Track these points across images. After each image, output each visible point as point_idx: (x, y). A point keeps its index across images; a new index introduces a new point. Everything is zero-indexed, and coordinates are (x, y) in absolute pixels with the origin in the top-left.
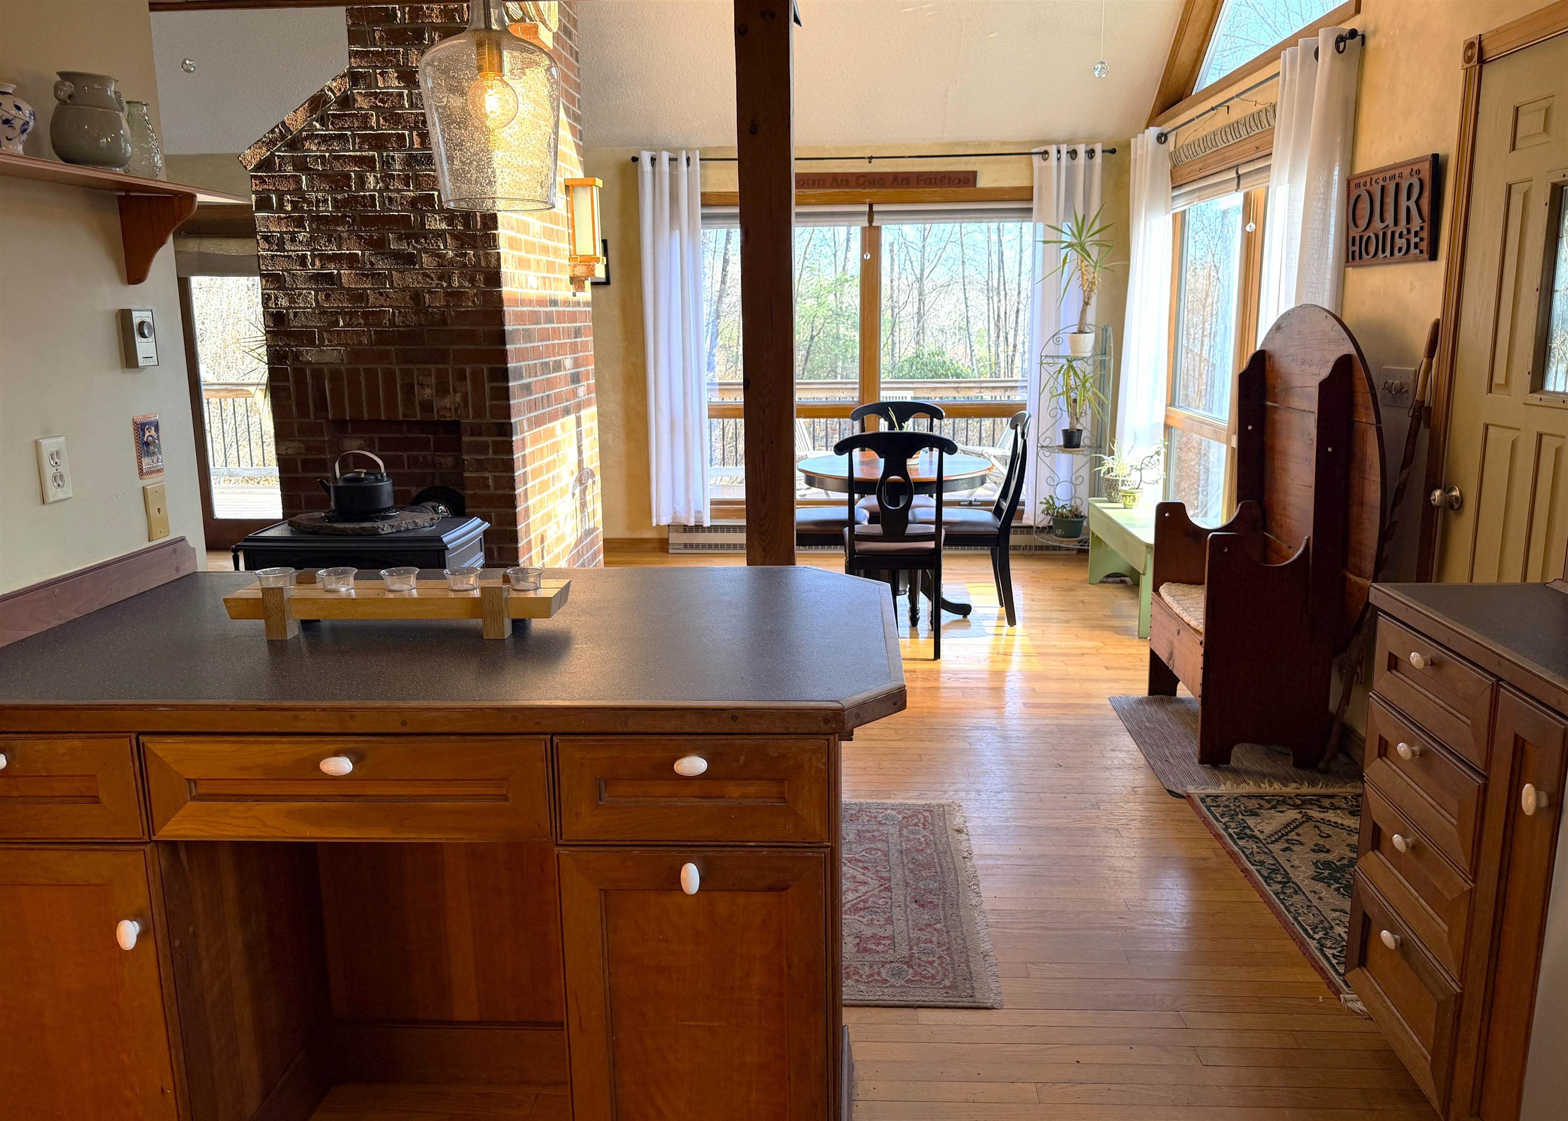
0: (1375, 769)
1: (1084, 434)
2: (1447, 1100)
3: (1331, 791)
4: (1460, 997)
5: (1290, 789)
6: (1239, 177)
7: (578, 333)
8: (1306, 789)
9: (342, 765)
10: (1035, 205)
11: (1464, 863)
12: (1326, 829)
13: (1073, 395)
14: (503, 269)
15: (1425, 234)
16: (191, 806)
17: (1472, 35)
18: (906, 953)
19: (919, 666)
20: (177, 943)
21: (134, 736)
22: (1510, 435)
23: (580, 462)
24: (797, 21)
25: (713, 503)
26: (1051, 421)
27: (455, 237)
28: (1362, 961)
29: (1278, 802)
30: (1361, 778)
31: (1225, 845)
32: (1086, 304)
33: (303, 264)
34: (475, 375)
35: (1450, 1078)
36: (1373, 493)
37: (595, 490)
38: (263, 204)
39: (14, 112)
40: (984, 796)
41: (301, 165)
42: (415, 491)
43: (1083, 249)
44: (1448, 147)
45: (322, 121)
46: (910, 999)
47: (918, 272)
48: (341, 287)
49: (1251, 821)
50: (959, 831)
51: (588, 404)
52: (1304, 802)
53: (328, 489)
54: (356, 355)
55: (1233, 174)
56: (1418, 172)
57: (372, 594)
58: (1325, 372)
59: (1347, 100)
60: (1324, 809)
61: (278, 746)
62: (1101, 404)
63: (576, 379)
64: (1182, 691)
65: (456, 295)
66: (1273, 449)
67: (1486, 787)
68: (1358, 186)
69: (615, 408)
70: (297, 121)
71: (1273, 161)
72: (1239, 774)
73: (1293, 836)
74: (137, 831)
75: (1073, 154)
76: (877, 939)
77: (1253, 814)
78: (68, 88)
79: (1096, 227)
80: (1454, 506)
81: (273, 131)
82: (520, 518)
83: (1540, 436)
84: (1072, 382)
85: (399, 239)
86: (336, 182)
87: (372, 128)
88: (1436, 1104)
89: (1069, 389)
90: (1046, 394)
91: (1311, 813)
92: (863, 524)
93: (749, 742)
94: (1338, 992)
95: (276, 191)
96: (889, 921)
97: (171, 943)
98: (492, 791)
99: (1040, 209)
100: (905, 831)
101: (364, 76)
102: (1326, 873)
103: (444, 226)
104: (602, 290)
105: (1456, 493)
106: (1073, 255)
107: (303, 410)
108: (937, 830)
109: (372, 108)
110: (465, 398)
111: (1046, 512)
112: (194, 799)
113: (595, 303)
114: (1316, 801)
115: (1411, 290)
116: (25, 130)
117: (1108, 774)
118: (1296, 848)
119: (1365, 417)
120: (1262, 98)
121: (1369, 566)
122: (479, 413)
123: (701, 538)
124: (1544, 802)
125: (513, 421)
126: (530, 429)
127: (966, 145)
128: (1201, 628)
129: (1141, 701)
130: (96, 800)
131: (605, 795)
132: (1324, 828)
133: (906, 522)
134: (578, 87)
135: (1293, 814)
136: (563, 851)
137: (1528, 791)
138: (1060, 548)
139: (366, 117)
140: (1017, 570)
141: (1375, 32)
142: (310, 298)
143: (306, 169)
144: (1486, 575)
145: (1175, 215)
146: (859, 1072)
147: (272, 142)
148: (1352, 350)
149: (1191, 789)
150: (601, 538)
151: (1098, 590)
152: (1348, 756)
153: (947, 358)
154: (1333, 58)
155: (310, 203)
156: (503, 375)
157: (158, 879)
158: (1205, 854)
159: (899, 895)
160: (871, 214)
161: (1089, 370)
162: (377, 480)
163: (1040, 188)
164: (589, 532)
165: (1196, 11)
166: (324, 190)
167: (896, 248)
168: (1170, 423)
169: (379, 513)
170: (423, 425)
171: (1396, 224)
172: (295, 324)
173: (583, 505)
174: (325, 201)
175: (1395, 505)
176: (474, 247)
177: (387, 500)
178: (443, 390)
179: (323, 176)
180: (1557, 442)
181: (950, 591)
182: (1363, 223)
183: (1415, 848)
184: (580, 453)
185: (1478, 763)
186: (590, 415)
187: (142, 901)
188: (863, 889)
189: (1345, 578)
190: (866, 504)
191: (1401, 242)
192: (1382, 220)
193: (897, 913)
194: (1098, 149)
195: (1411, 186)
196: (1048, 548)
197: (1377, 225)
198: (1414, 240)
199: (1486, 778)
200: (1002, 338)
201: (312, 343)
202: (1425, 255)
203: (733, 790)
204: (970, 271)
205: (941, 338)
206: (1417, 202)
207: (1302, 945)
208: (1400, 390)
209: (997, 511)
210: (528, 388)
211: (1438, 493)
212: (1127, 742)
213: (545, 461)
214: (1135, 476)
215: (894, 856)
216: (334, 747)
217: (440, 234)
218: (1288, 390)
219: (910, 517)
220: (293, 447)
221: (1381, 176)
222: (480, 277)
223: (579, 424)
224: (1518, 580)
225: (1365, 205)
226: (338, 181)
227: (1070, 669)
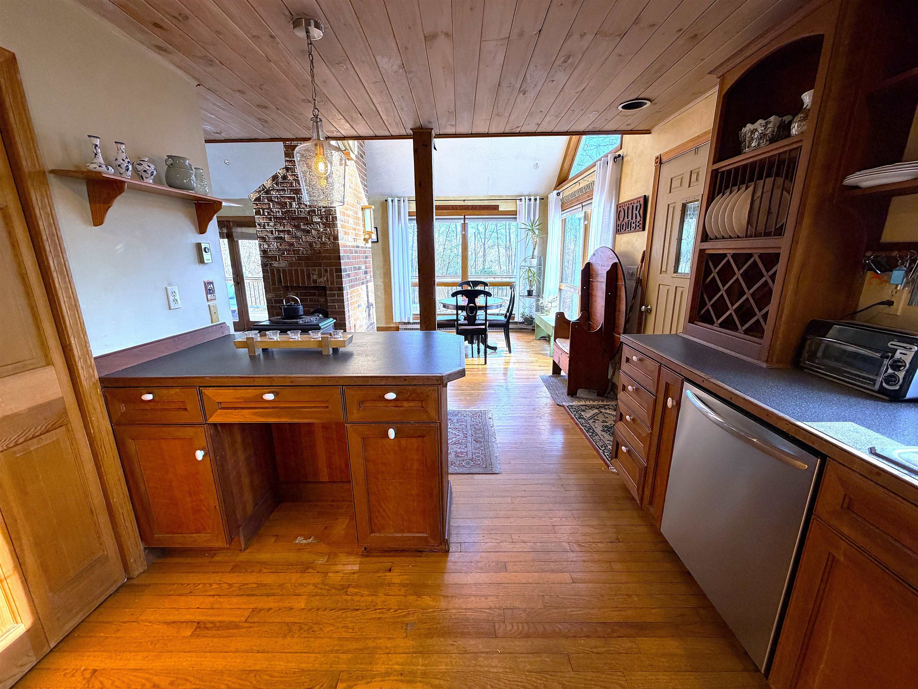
0: (621, 395)
1: (534, 292)
2: (642, 499)
3: (608, 403)
4: (646, 467)
5: (596, 403)
6: (583, 206)
7: (366, 257)
8: (600, 403)
9: (270, 397)
10: (518, 216)
11: (649, 424)
12: (607, 415)
13: (530, 279)
14: (339, 235)
15: (641, 222)
16: (220, 411)
17: (657, 154)
18: (471, 457)
19: (480, 367)
20: (218, 458)
21: (198, 387)
22: (667, 287)
23: (368, 301)
24: (435, 148)
25: (413, 315)
26: (524, 287)
27: (323, 224)
28: (616, 457)
29: (592, 407)
30: (617, 399)
31: (574, 420)
32: (534, 249)
33: (272, 233)
34: (331, 271)
35: (643, 492)
36: (623, 307)
37: (373, 311)
38: (258, 213)
39: (148, 168)
40: (499, 407)
41: (270, 199)
42: (312, 310)
43: (533, 231)
44: (649, 193)
45: (277, 184)
46: (472, 471)
47: (483, 242)
48: (285, 241)
49: (583, 413)
50: (490, 418)
51: (371, 281)
52: (600, 407)
53: (281, 309)
54: (291, 264)
55: (581, 205)
56: (639, 201)
57: (285, 339)
58: (609, 268)
59: (617, 179)
60: (606, 409)
61: (248, 390)
62: (539, 282)
63: (366, 273)
64: (563, 373)
65: (324, 244)
66: (592, 294)
67: (656, 399)
68: (620, 207)
69: (380, 283)
70: (268, 184)
71: (593, 201)
72: (580, 399)
73: (596, 418)
74: (201, 420)
75: (530, 200)
76: (462, 453)
77: (584, 411)
78: (170, 161)
79: (537, 224)
80: (649, 311)
81: (260, 188)
82: (347, 319)
83: (676, 287)
84: (530, 275)
85: (304, 225)
86: (282, 205)
87: (294, 187)
88: (638, 502)
89: (529, 277)
90: (522, 278)
91: (602, 410)
92: (462, 321)
93: (410, 388)
94: (608, 466)
95: (262, 208)
96: (466, 447)
97: (216, 458)
98: (324, 405)
99: (519, 218)
100: (472, 419)
101: (291, 169)
102: (606, 429)
103: (319, 220)
104: (376, 244)
105: (649, 307)
106: (530, 233)
107: (274, 283)
108: (483, 418)
109: (293, 180)
110: (327, 278)
111: (522, 317)
112: (220, 409)
113: (372, 248)
114: (604, 407)
115: (637, 241)
116: (152, 175)
117: (538, 399)
118: (597, 421)
119: (621, 283)
120: (590, 180)
121: (622, 331)
122: (332, 283)
123: (410, 326)
124: (675, 404)
125: (343, 286)
126: (350, 289)
127: (495, 196)
128: (568, 352)
129: (550, 376)
130: (186, 409)
131: (361, 406)
132: (605, 415)
133: (475, 319)
134: (365, 175)
135: (596, 411)
136: (348, 425)
137: (670, 399)
138: (526, 329)
139: (291, 183)
140: (512, 335)
141: (626, 155)
142: (274, 245)
143: (272, 201)
144: (658, 332)
145: (562, 220)
146: (454, 495)
147: (260, 191)
148: (618, 261)
149: (564, 404)
150: (376, 326)
151: (538, 342)
152: (614, 392)
153: (493, 270)
154: (613, 164)
155: (273, 212)
156: (340, 270)
157: (210, 436)
158: (568, 424)
159: (469, 439)
160: (465, 218)
161: (535, 271)
162: (297, 305)
163: (519, 211)
164: (371, 324)
165: (569, 151)
166: (278, 208)
167: (476, 234)
168: (561, 288)
169: (299, 317)
170: (315, 288)
171: (632, 219)
172: (270, 254)
173: (369, 315)
174: (279, 212)
175: (630, 312)
176: (329, 227)
177: (301, 312)
178: (320, 276)
179: (278, 203)
180: (681, 289)
181: (490, 342)
182: (621, 219)
183: (633, 420)
184: (368, 298)
185: (654, 392)
186: (371, 285)
187: (204, 444)
188: (458, 437)
189: (614, 335)
190: (462, 314)
191: (633, 225)
192: (628, 218)
193: (469, 444)
194: (538, 198)
195: (637, 206)
196: (523, 329)
197: (626, 220)
198: (638, 224)
199: (656, 396)
200: (510, 264)
201: (276, 260)
202: (641, 229)
203: (406, 404)
204: (500, 241)
205: (491, 263)
206: (639, 212)
207: (598, 452)
208: (632, 274)
209: (506, 316)
210: (349, 275)
211: (643, 307)
212: (545, 389)
213: (355, 300)
214: (550, 304)
215: (469, 426)
216: (268, 390)
217: (318, 223)
218: (597, 275)
219: (477, 318)
220: (271, 295)
221: (627, 203)
222: (332, 238)
223: (367, 288)
224: (668, 333)
225: (622, 214)
226: (283, 205)
227: (528, 367)
